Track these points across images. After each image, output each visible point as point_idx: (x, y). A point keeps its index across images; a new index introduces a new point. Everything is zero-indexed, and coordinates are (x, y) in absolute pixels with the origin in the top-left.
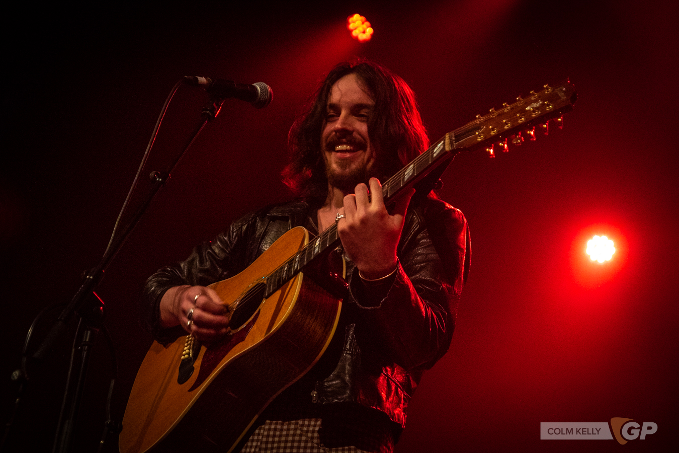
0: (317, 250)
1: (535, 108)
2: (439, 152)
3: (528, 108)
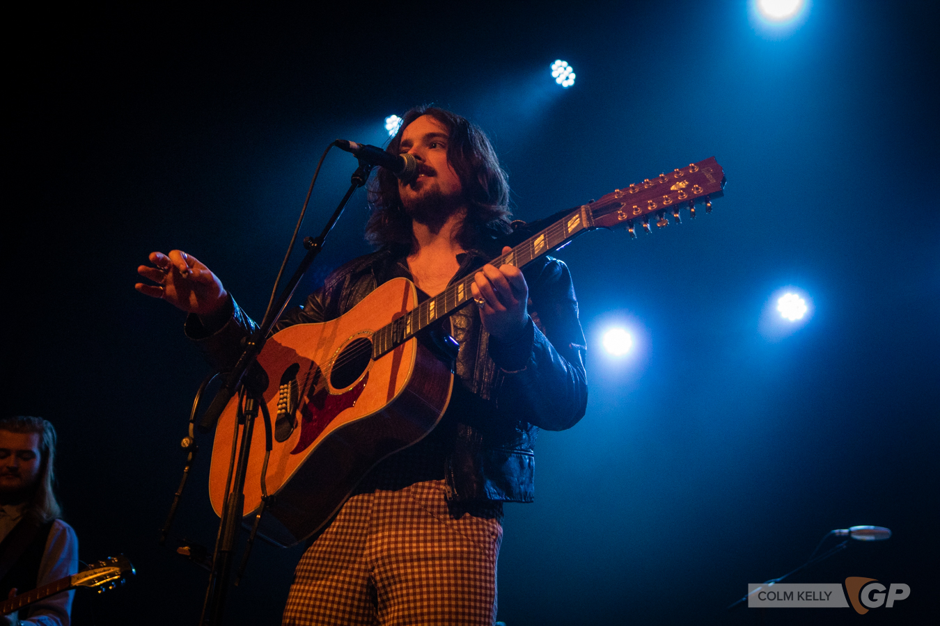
0: (432, 315)
1: (682, 189)
2: (573, 226)
3: (673, 188)
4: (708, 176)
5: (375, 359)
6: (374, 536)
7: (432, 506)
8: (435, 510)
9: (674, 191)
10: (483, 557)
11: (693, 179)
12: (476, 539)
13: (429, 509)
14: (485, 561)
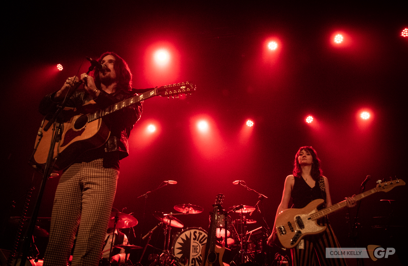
1: (184, 89)
2: (152, 94)
3: (181, 88)
4: (191, 86)
5: (89, 122)
6: (82, 171)
7: (99, 163)
8: (100, 164)
9: (181, 89)
10: (113, 178)
11: (187, 86)
12: (112, 173)
13: (98, 164)
14: (114, 179)
